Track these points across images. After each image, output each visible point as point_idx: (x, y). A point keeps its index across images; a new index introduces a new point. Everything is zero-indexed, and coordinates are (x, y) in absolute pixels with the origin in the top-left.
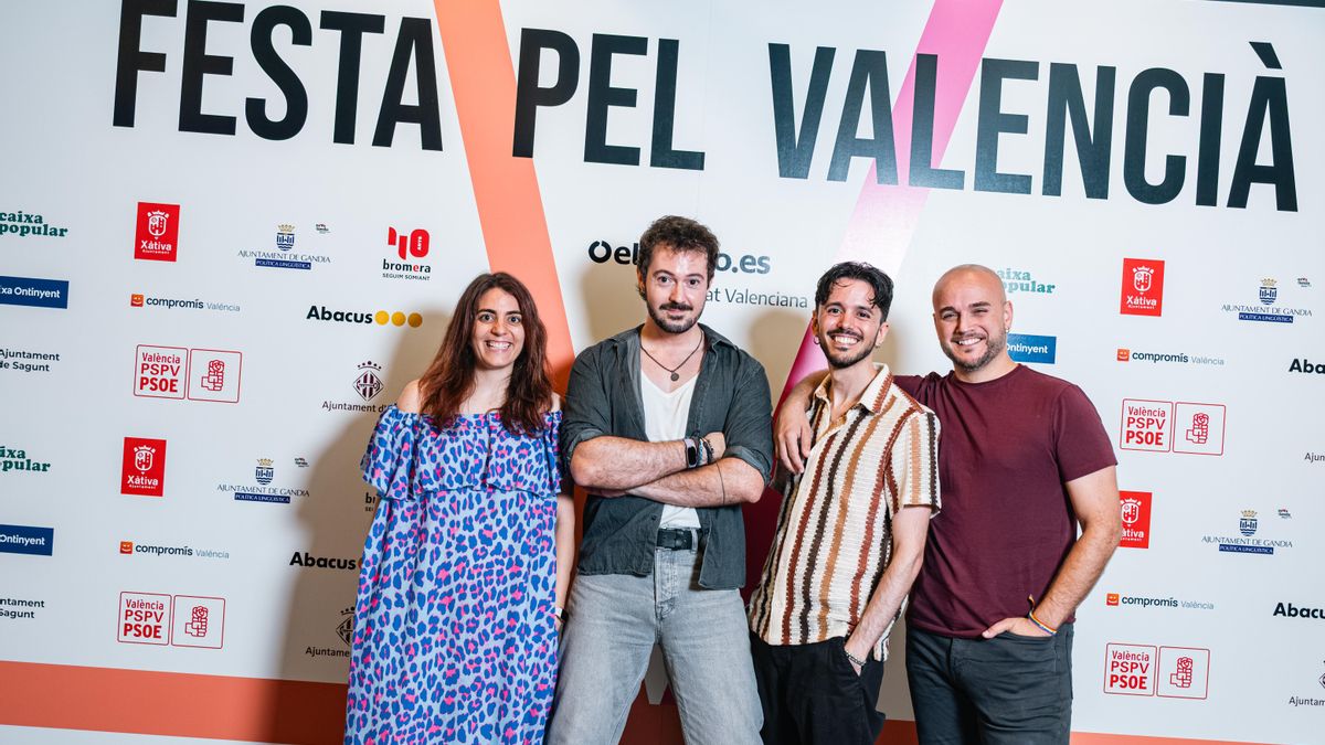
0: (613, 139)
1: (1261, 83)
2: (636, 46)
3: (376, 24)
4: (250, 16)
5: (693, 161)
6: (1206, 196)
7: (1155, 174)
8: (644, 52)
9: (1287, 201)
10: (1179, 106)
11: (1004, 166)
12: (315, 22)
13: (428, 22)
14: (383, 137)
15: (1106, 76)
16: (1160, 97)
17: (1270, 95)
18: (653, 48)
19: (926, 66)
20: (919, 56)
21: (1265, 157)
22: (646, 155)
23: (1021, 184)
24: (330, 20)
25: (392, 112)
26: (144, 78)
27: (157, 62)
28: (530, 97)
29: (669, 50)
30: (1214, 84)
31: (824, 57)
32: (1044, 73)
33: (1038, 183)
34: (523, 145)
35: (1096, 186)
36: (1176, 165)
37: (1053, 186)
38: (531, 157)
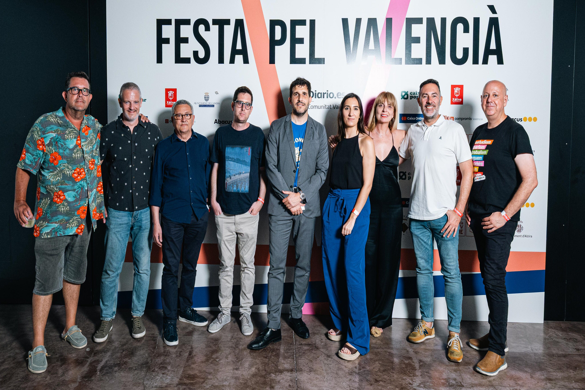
0: (298, 56)
1: (491, 19)
2: (302, 22)
3: (227, 22)
4: (192, 23)
5: (321, 61)
6: (475, 61)
7: (459, 55)
8: (305, 25)
9: (500, 61)
10: (466, 30)
11: (414, 56)
12: (211, 23)
13: (243, 20)
14: (232, 61)
15: (444, 20)
16: (460, 27)
17: (494, 23)
18: (308, 23)
19: (389, 21)
20: (387, 19)
21: (493, 46)
22: (307, 61)
23: (419, 61)
24: (215, 22)
25: (234, 52)
26: (164, 46)
27: (167, 41)
28: (273, 43)
29: (313, 22)
30: (477, 21)
31: (358, 21)
32: (425, 21)
33: (424, 61)
34: (272, 61)
35: (442, 61)
36: (466, 50)
37: (429, 62)
38: (274, 63)
